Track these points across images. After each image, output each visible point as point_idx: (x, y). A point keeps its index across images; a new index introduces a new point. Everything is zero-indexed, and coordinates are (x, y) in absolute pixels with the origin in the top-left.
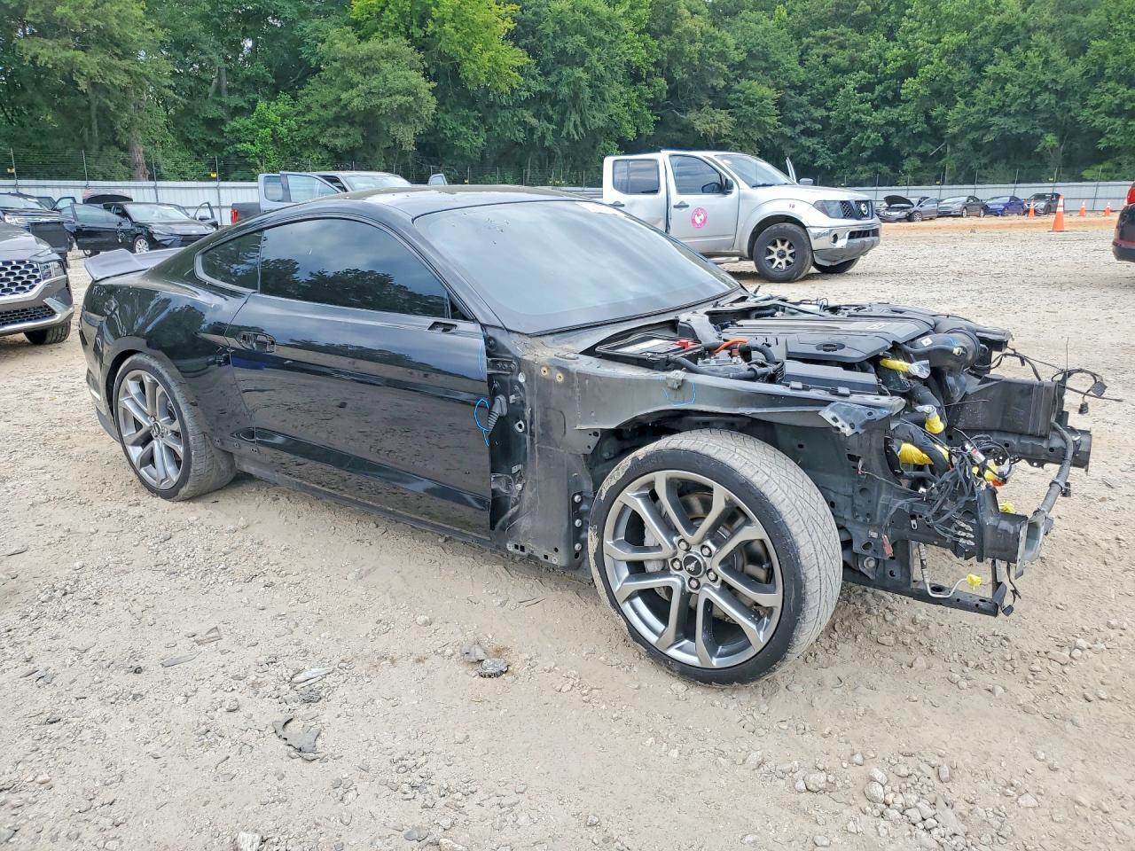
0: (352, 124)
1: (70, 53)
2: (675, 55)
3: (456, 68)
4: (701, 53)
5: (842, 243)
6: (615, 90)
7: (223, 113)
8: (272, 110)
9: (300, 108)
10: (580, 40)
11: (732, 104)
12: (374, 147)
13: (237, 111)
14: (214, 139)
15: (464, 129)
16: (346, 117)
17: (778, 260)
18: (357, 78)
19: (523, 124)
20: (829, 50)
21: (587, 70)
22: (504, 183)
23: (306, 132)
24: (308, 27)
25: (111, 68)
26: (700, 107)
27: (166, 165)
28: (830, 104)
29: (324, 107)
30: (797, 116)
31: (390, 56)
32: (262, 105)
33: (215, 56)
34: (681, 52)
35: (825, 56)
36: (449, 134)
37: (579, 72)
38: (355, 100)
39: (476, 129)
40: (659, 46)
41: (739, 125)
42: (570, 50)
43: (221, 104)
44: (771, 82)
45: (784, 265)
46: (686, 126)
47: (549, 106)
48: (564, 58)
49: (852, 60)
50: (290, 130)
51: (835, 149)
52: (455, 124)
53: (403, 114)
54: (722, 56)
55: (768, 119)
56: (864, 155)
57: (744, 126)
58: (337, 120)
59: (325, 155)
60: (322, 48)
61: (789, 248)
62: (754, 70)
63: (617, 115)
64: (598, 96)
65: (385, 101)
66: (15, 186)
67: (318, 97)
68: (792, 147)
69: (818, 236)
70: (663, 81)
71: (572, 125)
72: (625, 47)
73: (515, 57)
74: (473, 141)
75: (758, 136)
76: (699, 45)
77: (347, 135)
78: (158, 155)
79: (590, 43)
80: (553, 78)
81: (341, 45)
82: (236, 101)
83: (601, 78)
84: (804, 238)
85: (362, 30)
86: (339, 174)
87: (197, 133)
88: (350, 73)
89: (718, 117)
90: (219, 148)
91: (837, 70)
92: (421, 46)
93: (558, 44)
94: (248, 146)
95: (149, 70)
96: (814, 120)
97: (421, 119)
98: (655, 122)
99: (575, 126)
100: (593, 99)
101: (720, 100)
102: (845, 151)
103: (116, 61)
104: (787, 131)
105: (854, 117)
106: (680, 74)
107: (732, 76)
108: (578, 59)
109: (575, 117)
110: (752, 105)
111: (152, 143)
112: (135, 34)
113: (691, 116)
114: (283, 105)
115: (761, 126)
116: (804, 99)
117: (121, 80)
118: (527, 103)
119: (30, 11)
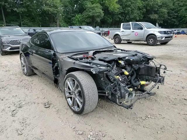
0: (90, 18)
1: (48, 8)
2: (148, 5)
3: (108, 8)
4: (153, 4)
5: (163, 39)
6: (136, 11)
7: (71, 17)
8: (78, 16)
9: (82, 16)
10: (130, 3)
11: (158, 13)
12: (94, 22)
13: (73, 16)
14: (69, 21)
15: (108, 19)
16: (89, 17)
17: (151, 42)
18: (91, 10)
19: (119, 18)
20: (179, 2)
21: (131, 8)
22: (115, 28)
23: (83, 20)
24: (84, 2)
25: (54, 10)
26: (152, 14)
27: (62, 25)
28: (179, 13)
29: (86, 15)
30: (172, 15)
31: (97, 7)
32: (76, 15)
33: (70, 8)
34: (149, 4)
35: (178, 4)
36: (106, 19)
37: (129, 8)
38: (91, 14)
39: (111, 18)
40: (145, 3)
41: (159, 17)
42: (128, 5)
43: (71, 15)
44: (167, 9)
45: (152, 43)
46: (149, 17)
47: (123, 14)
48: (126, 6)
49: (184, 4)
50: (81, 19)
51: (179, 21)
52: (107, 18)
53: (98, 16)
54: (157, 4)
55: (165, 16)
56: (185, 22)
57: (161, 17)
58: (88, 18)
59: (86, 23)
60: (86, 6)
61: (153, 39)
62: (164, 7)
63: (136, 16)
64: (132, 12)
65: (95, 14)
66: (41, 28)
67: (85, 14)
68: (170, 21)
69: (159, 38)
70: (145, 10)
71: (127, 18)
72: (138, 3)
73: (118, 6)
74: (110, 21)
75: (163, 19)
76: (152, 3)
77: (89, 20)
78: (61, 23)
79: (132, 3)
80: (124, 10)
81: (89, 5)
82: (73, 15)
83: (133, 9)
84: (156, 38)
85: (93, 3)
86: (81, 26)
87: (67, 20)
88: (90, 10)
89: (155, 16)
90: (70, 22)
91: (180, 6)
92: (102, 5)
93: (126, 4)
94: (74, 22)
95: (60, 11)
96: (175, 16)
97: (101, 17)
98: (143, 17)
99: (128, 18)
100: (131, 13)
101: (156, 12)
102: (181, 21)
103: (55, 9)
104: (169, 18)
105: (184, 15)
106: (148, 8)
107: (159, 8)
108: (129, 6)
109: (128, 16)
110: (162, 13)
111: (60, 22)
112: (58, 5)
113: (150, 16)
114: (80, 15)
115: (164, 17)
116: (173, 12)
117: (56, 12)
118: (120, 14)
119: (43, 2)
